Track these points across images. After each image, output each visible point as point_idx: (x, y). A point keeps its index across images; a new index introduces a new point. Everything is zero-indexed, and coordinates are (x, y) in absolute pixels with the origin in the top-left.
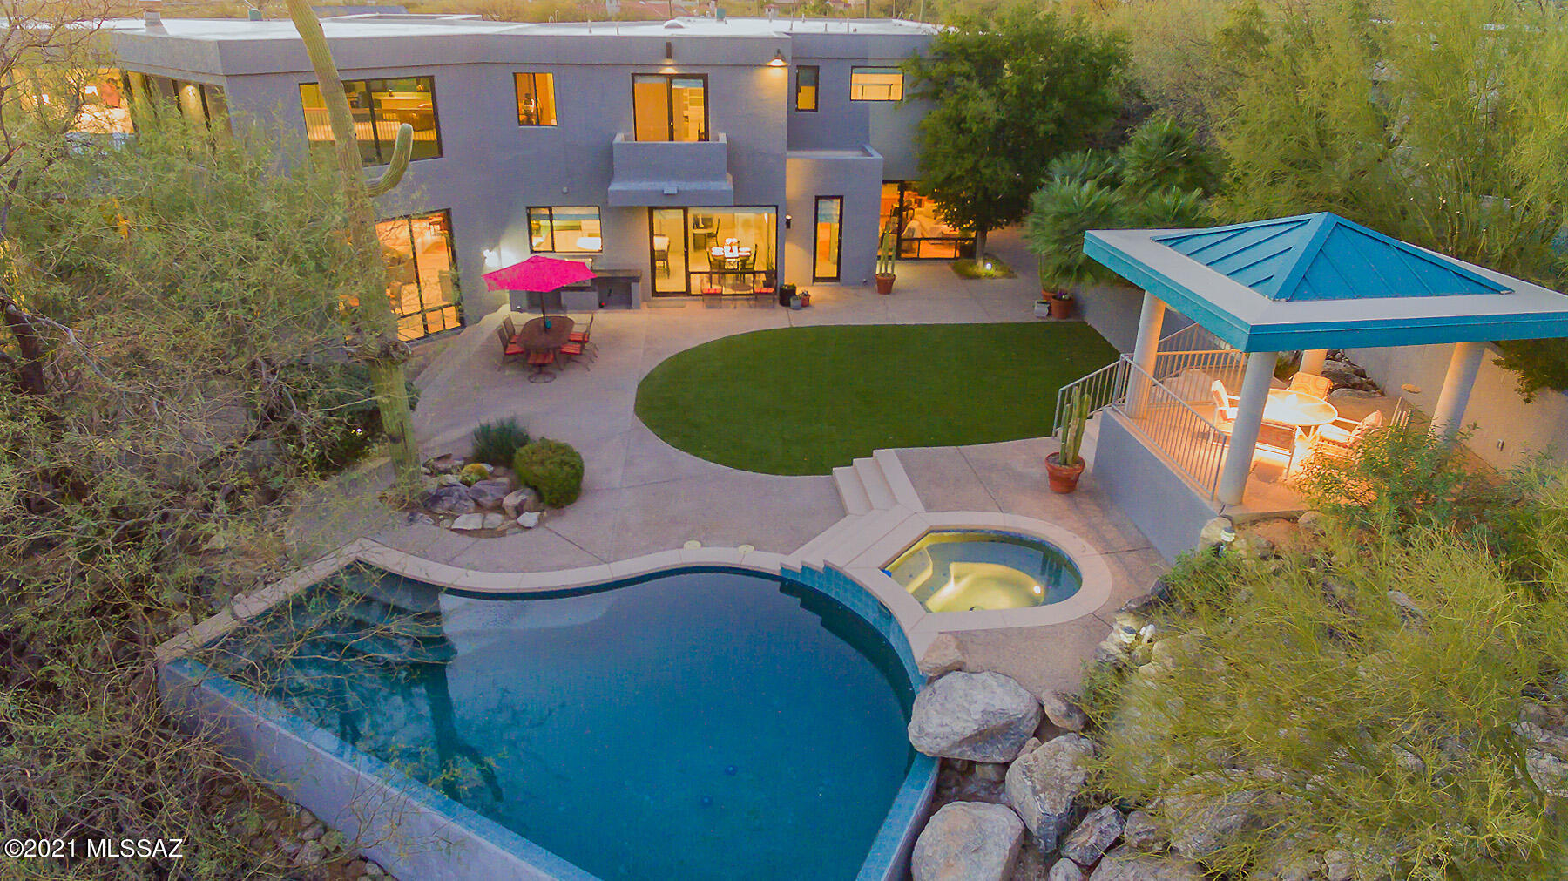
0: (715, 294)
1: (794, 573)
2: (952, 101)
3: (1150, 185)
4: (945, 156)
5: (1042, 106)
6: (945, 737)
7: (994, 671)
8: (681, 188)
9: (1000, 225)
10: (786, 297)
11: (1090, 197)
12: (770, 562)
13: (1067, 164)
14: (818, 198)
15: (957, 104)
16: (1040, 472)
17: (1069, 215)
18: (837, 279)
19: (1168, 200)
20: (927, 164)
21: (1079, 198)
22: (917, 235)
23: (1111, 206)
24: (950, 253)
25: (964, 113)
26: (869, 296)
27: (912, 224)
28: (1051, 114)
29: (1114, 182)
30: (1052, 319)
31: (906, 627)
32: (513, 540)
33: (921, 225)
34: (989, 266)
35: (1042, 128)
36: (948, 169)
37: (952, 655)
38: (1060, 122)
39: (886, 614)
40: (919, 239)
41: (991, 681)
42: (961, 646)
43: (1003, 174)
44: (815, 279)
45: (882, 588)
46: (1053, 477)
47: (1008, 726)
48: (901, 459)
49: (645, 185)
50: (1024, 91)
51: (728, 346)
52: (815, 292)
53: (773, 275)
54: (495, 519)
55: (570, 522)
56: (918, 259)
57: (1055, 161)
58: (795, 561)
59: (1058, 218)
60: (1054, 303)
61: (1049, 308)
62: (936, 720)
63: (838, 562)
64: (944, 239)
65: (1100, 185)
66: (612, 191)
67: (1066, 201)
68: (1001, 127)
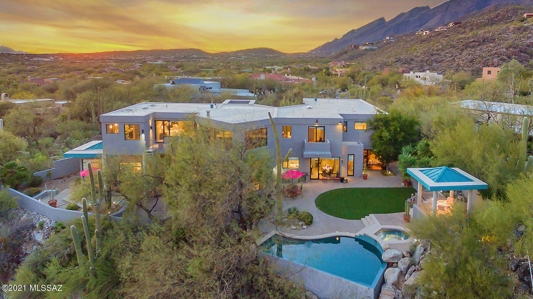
0: (326, 179)
1: (358, 236)
2: (379, 132)
3: (423, 155)
4: (378, 145)
5: (399, 133)
6: (388, 257)
7: (395, 249)
8: (320, 153)
9: (392, 162)
10: (342, 180)
11: (410, 158)
12: (353, 235)
13: (406, 148)
14: (348, 155)
15: (380, 132)
16: (402, 219)
17: (406, 162)
18: (353, 175)
19: (426, 159)
20: (374, 146)
21: (408, 159)
22: (371, 164)
23: (415, 160)
24: (380, 168)
25: (382, 135)
26: (361, 180)
27: (370, 160)
28: (401, 136)
29: (415, 154)
30: (406, 187)
31: (380, 243)
32: (302, 231)
33: (372, 161)
34: (390, 172)
35: (400, 139)
36: (379, 149)
37: (388, 246)
38: (403, 137)
39: (376, 241)
40: (372, 165)
41: (395, 250)
42: (389, 245)
43: (391, 150)
44: (348, 176)
45: (375, 237)
46: (405, 219)
47: (398, 256)
48: (375, 216)
49: (312, 153)
50: (395, 130)
51: (331, 192)
52: (349, 179)
53: (338, 174)
54: (298, 227)
55: (312, 228)
56: (372, 170)
57: (403, 147)
58: (358, 234)
59: (404, 163)
60: (406, 182)
61: (405, 184)
62: (386, 255)
63: (366, 233)
64: (378, 165)
65: (412, 155)
66: (305, 154)
67: (406, 159)
68: (390, 139)
